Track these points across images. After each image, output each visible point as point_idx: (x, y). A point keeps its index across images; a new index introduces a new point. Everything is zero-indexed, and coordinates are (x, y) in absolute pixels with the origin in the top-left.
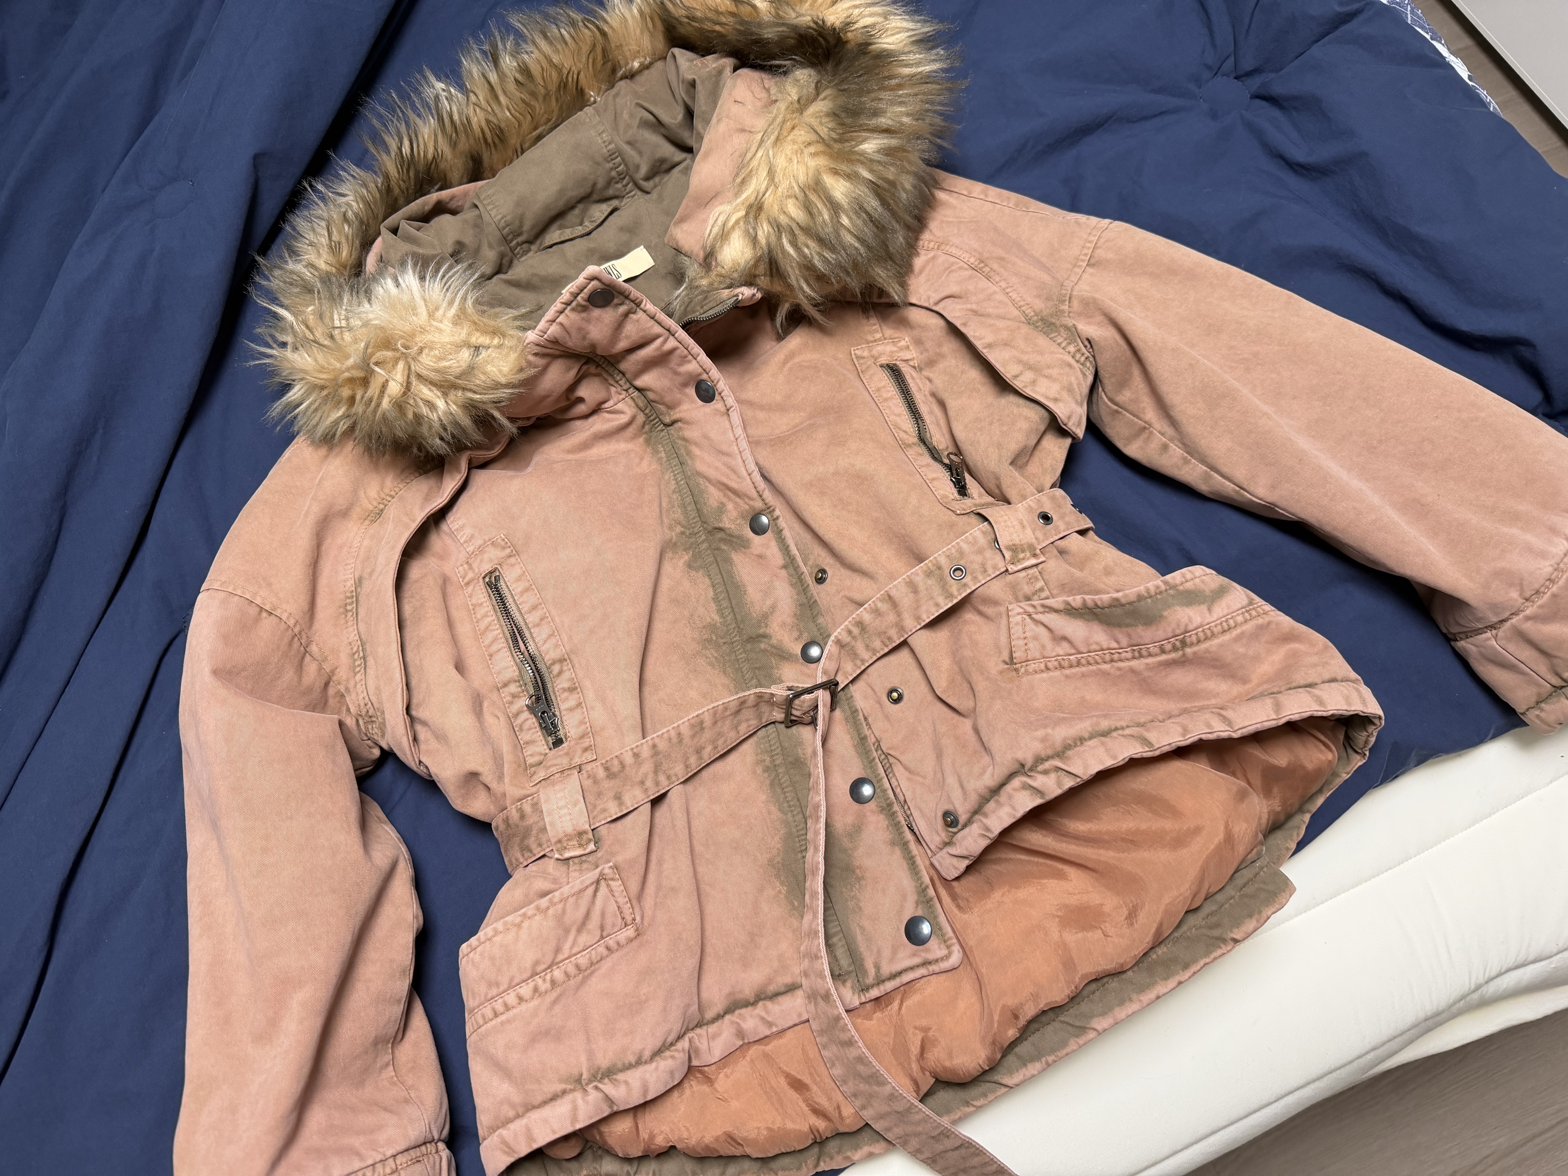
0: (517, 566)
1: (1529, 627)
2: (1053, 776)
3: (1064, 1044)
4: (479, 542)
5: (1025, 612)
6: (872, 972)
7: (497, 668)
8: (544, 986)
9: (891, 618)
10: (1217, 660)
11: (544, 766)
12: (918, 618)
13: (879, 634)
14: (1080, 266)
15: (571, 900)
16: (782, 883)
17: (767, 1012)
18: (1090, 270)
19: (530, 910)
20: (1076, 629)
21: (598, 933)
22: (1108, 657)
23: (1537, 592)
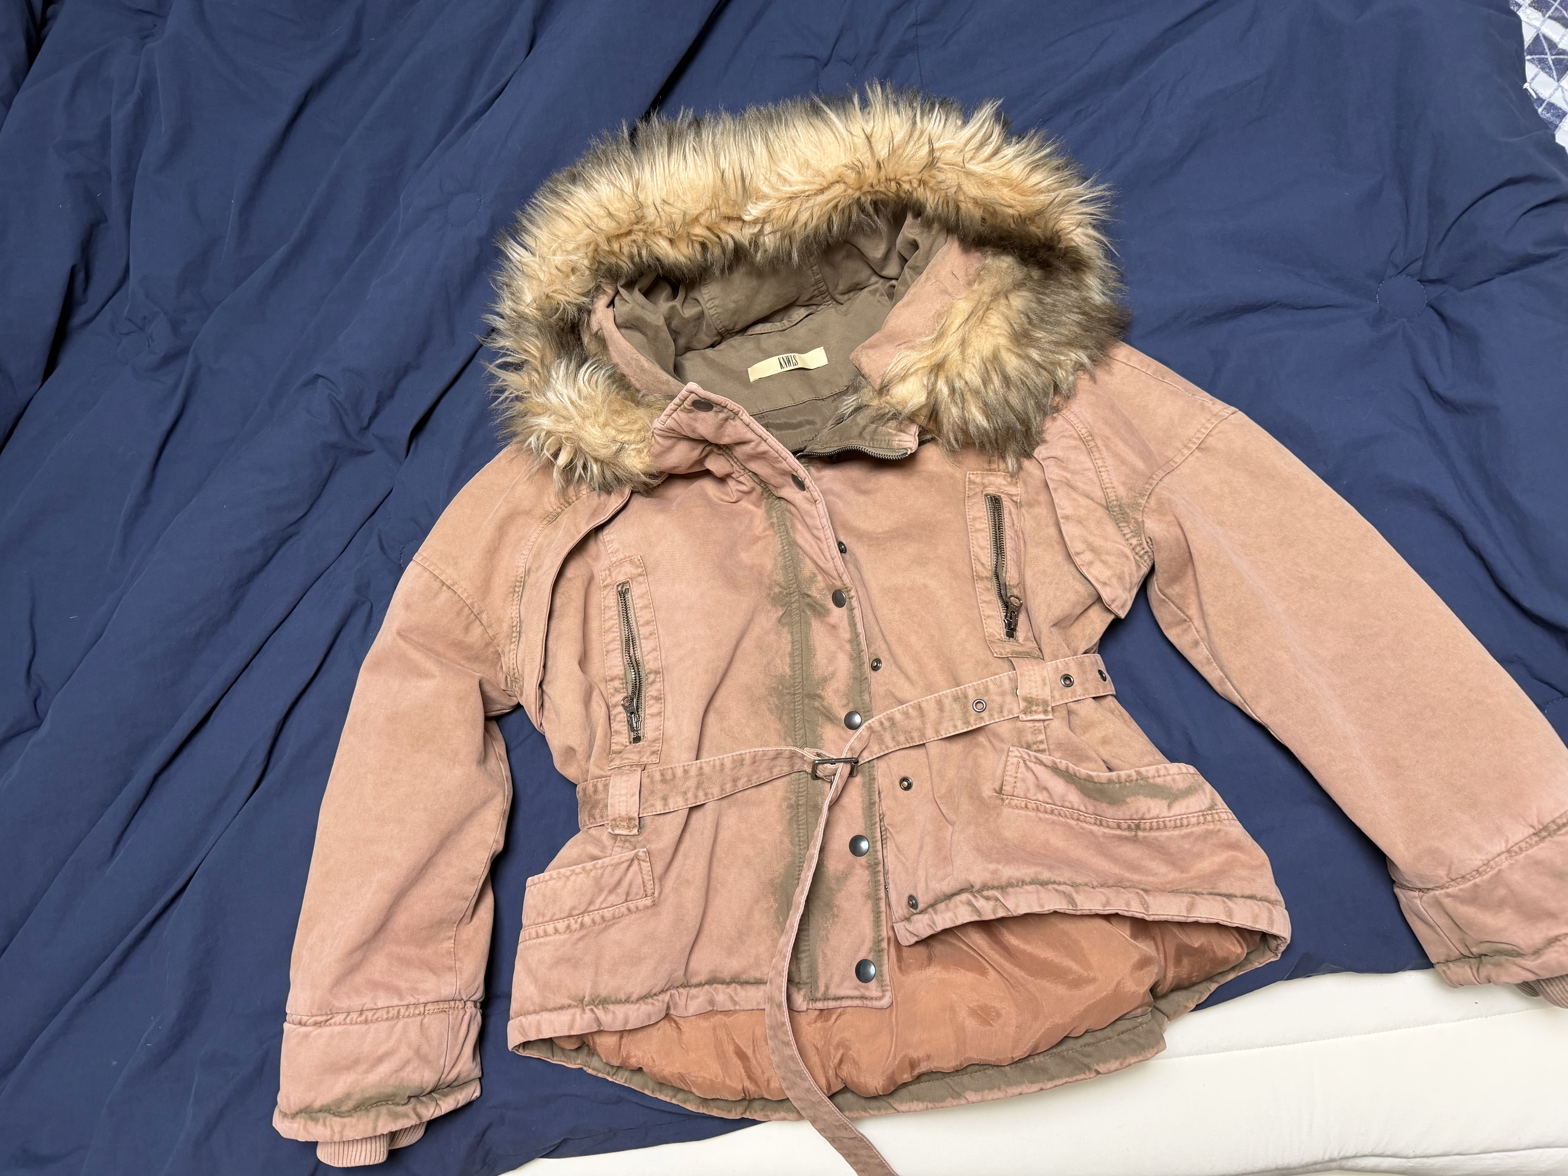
0: (643, 585)
1: (1447, 901)
2: (992, 903)
3: (943, 1099)
4: (621, 556)
5: (1022, 757)
6: (822, 989)
7: (609, 664)
8: (574, 926)
9: (917, 723)
10: (1163, 848)
11: (621, 757)
12: (937, 732)
13: (905, 732)
14: (1189, 448)
15: (610, 868)
16: (776, 900)
17: (736, 994)
18: (1198, 454)
19: (578, 868)
20: (1058, 786)
21: (624, 897)
22: (1075, 816)
23: (1463, 877)
